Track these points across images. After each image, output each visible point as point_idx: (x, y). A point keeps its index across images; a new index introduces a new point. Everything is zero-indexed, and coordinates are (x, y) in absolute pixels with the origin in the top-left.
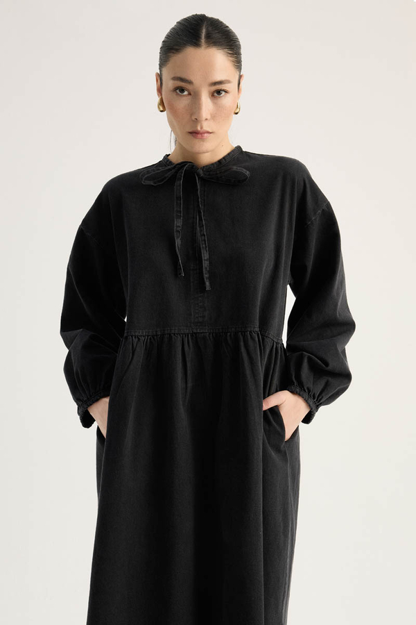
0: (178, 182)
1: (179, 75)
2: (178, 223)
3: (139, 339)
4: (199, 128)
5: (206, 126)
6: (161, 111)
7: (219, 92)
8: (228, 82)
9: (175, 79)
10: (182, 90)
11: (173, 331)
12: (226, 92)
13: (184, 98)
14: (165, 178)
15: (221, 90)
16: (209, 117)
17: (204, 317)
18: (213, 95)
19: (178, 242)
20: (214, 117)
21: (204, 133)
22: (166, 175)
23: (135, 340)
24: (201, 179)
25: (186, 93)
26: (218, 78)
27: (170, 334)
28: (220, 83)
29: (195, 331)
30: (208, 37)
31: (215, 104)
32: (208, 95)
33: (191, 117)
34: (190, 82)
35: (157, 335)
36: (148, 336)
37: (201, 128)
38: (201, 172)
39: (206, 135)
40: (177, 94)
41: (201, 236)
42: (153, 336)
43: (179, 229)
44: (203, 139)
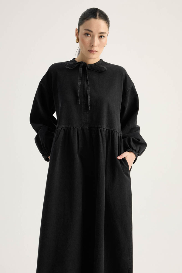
0: (80, 68)
1: (87, 28)
2: (79, 84)
3: (61, 129)
4: (93, 49)
5: (96, 49)
6: (77, 42)
7: (101, 37)
8: (105, 33)
9: (85, 30)
10: (88, 34)
11: (75, 126)
12: (104, 37)
13: (88, 37)
14: (74, 67)
15: (102, 36)
16: (97, 45)
17: (86, 121)
18: (99, 37)
19: (79, 91)
20: (99, 46)
21: (94, 51)
22: (74, 66)
23: (60, 129)
24: (88, 69)
25: (89, 36)
26: (102, 31)
27: (74, 127)
28: (103, 33)
29: (83, 126)
30: (99, 16)
31: (100, 41)
32: (97, 37)
33: (90, 44)
34: (91, 32)
35: (68, 127)
36: (65, 127)
37: (94, 49)
38: (88, 66)
39: (95, 52)
40: (86, 36)
41: (88, 89)
42: (67, 128)
43: (79, 86)
44: (93, 54)
